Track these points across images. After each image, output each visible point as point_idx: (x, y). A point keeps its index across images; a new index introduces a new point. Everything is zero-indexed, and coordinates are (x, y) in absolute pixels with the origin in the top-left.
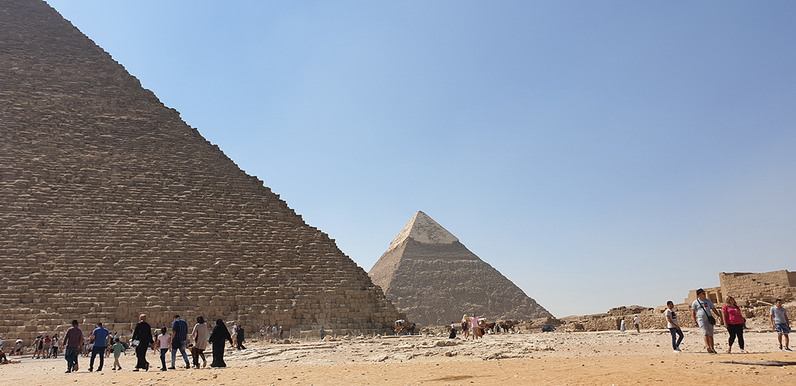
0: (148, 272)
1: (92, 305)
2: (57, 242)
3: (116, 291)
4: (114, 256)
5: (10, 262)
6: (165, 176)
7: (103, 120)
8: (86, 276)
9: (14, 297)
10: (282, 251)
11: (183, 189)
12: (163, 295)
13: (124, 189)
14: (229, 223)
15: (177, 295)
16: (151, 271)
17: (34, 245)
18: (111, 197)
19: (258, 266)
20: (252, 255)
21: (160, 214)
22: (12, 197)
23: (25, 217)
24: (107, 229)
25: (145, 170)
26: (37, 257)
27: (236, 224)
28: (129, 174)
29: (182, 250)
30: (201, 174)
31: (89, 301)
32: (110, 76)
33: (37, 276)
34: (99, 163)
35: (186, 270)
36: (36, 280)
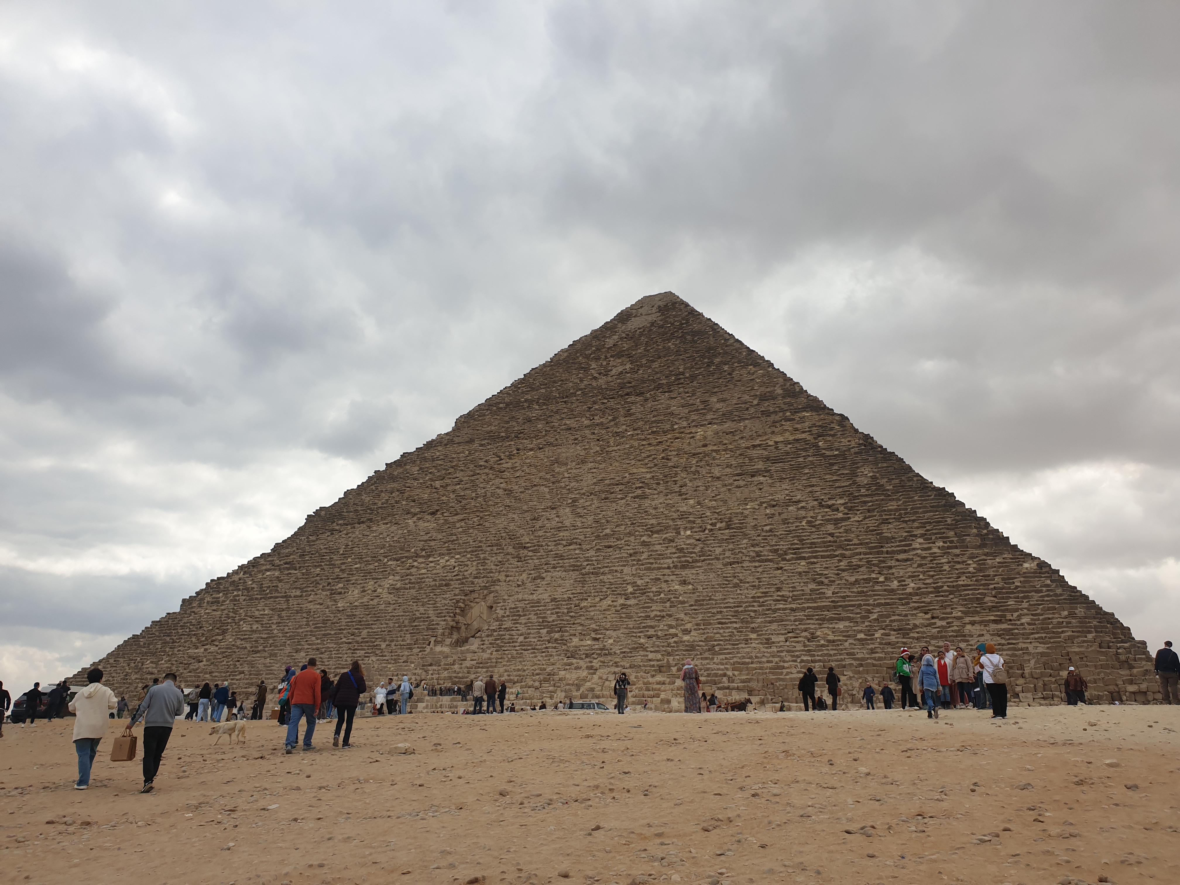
0: (789, 632)
1: (725, 675)
2: (696, 601)
3: (751, 658)
4: (752, 614)
5: (652, 627)
8: (721, 640)
9: (653, 666)
10: (968, 595)
11: (843, 520)
12: (802, 661)
13: (770, 531)
14: (898, 560)
15: (820, 661)
16: (792, 631)
17: (675, 606)
18: (755, 542)
19: (933, 618)
20: (923, 602)
21: (809, 558)
22: (660, 555)
23: (669, 575)
24: (748, 582)
26: (677, 619)
27: (907, 560)
28: (779, 509)
29: (832, 602)
30: (866, 495)
31: (722, 670)
32: (768, 390)
33: (675, 642)
35: (834, 628)
36: (674, 647)
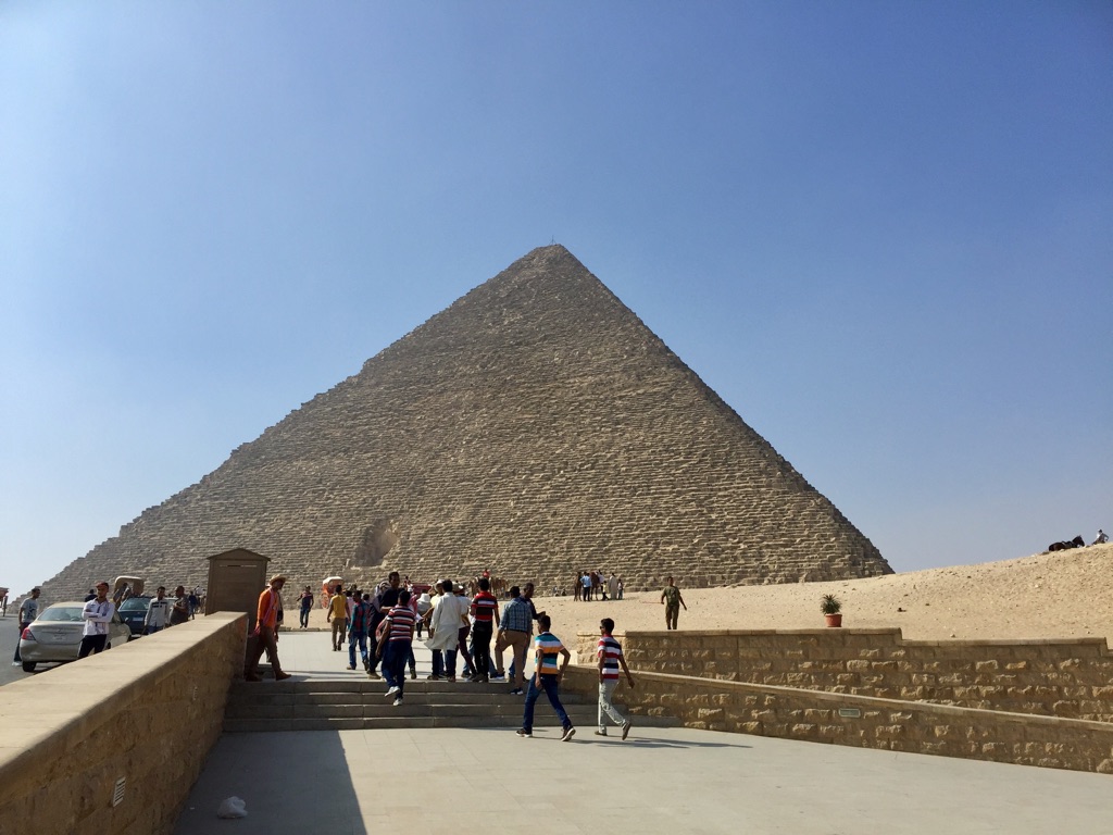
0: (632, 554)
2: (563, 529)
4: (606, 539)
5: (527, 550)
6: (667, 451)
7: (621, 398)
13: (627, 471)
14: (719, 496)
16: (634, 552)
17: (547, 533)
18: (614, 481)
20: (734, 530)
21: (654, 493)
22: (537, 491)
23: (544, 508)
24: (605, 514)
25: (649, 447)
26: (547, 544)
27: (725, 496)
28: (634, 453)
29: (667, 529)
34: (609, 446)
